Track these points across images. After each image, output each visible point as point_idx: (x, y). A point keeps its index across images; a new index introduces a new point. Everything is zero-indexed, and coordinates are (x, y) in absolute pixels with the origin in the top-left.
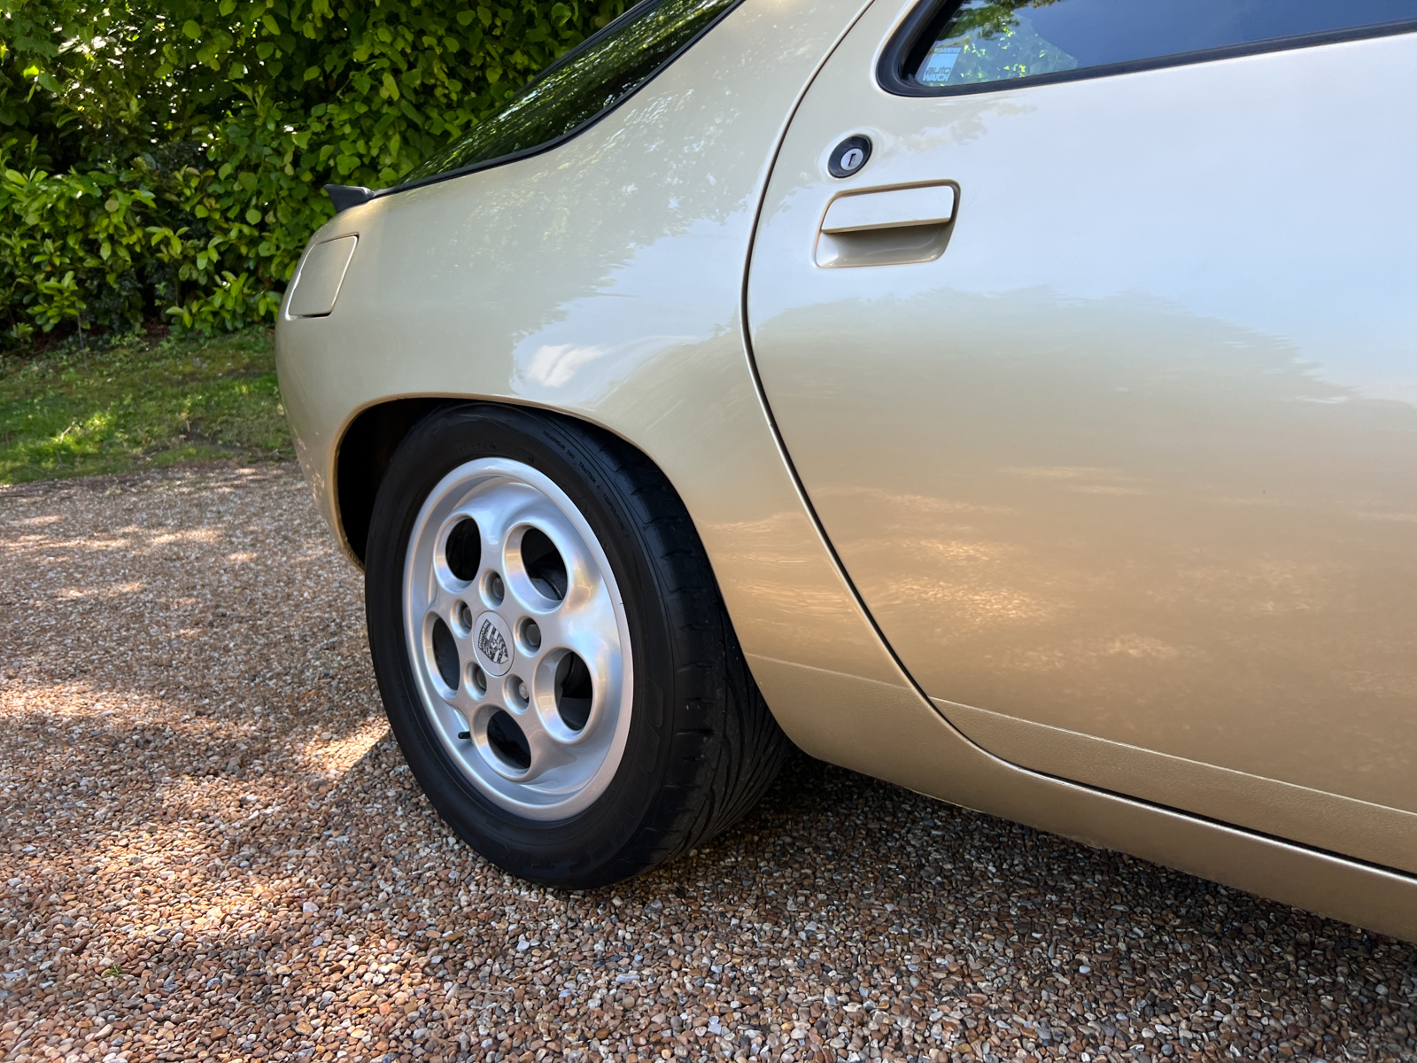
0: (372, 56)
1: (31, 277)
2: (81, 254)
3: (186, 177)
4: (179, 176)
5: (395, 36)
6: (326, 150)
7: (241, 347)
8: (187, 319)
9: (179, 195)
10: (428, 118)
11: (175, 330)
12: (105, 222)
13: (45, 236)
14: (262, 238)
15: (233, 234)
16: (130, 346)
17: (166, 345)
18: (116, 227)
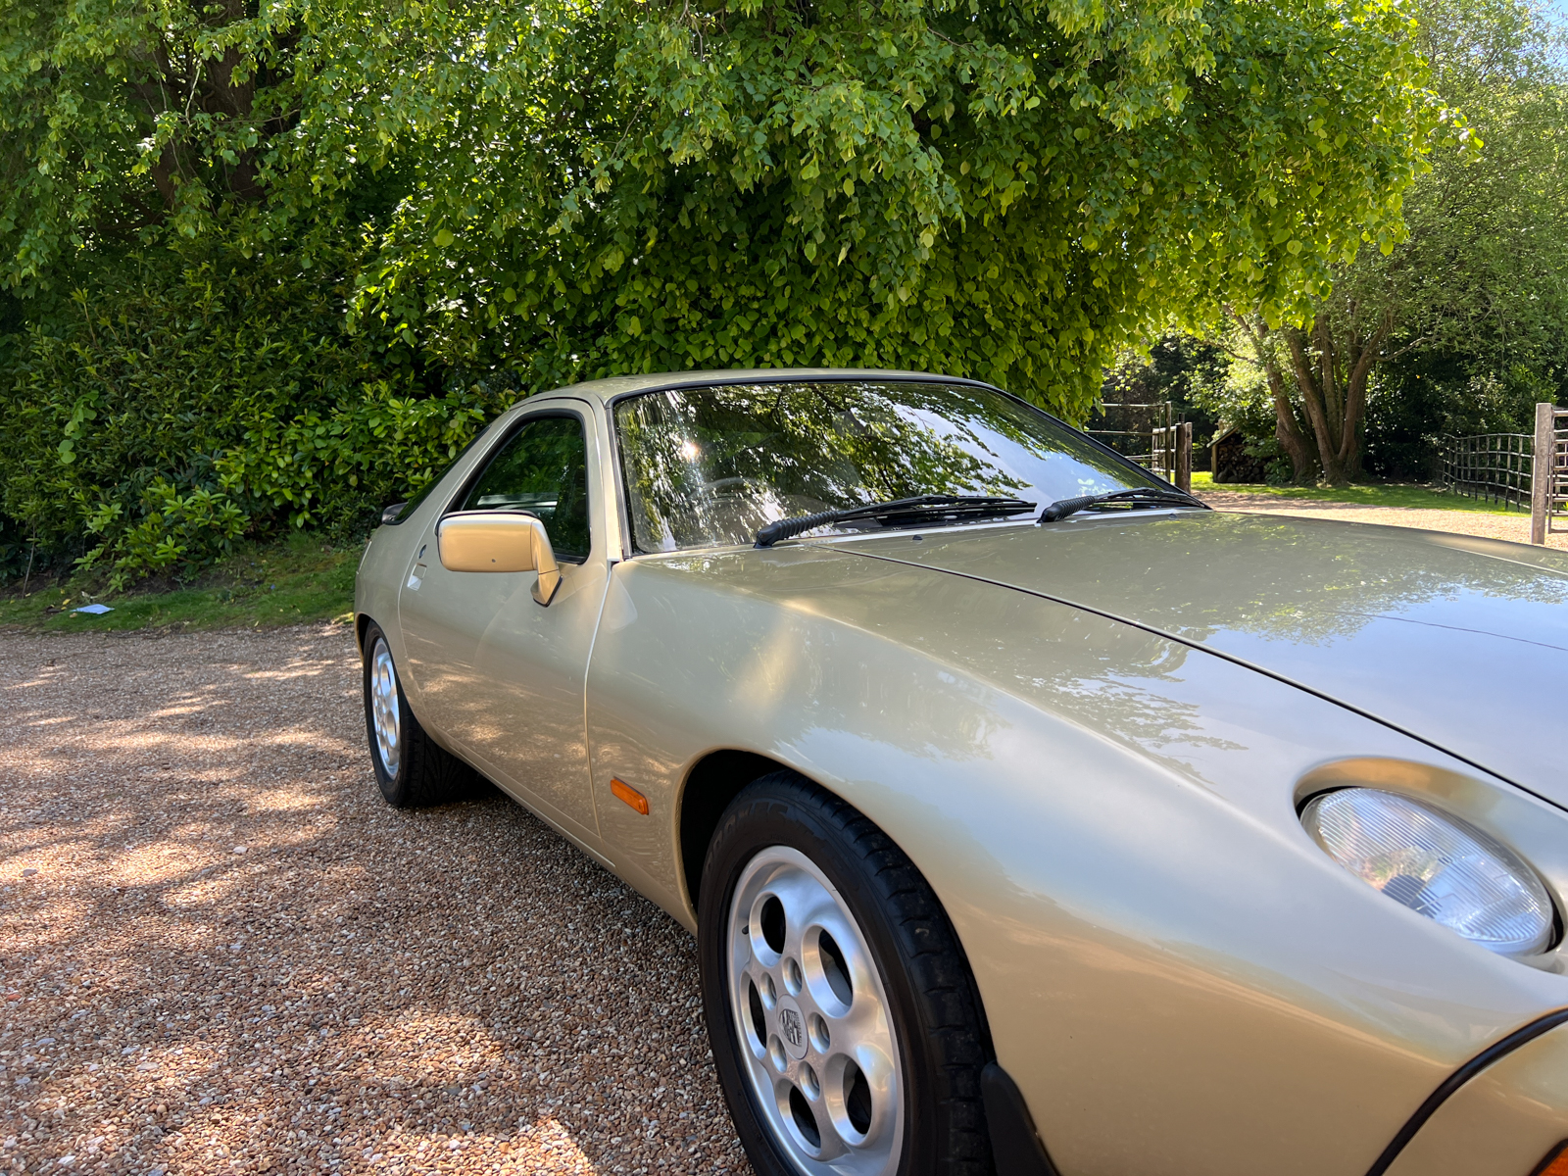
1: (404, 473)
2: (436, 455)
4: (502, 396)
12: (451, 433)
18: (459, 436)
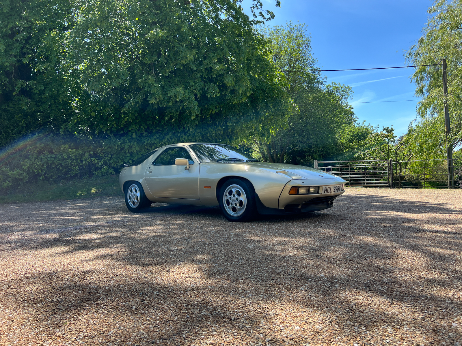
0: (132, 130)
3: (99, 149)
4: (97, 149)
5: (136, 126)
6: (123, 144)
7: (106, 178)
8: (97, 173)
9: (97, 152)
10: (141, 139)
11: (94, 176)
13: (74, 160)
14: (111, 160)
15: (106, 159)
16: (86, 178)
17: (93, 178)
